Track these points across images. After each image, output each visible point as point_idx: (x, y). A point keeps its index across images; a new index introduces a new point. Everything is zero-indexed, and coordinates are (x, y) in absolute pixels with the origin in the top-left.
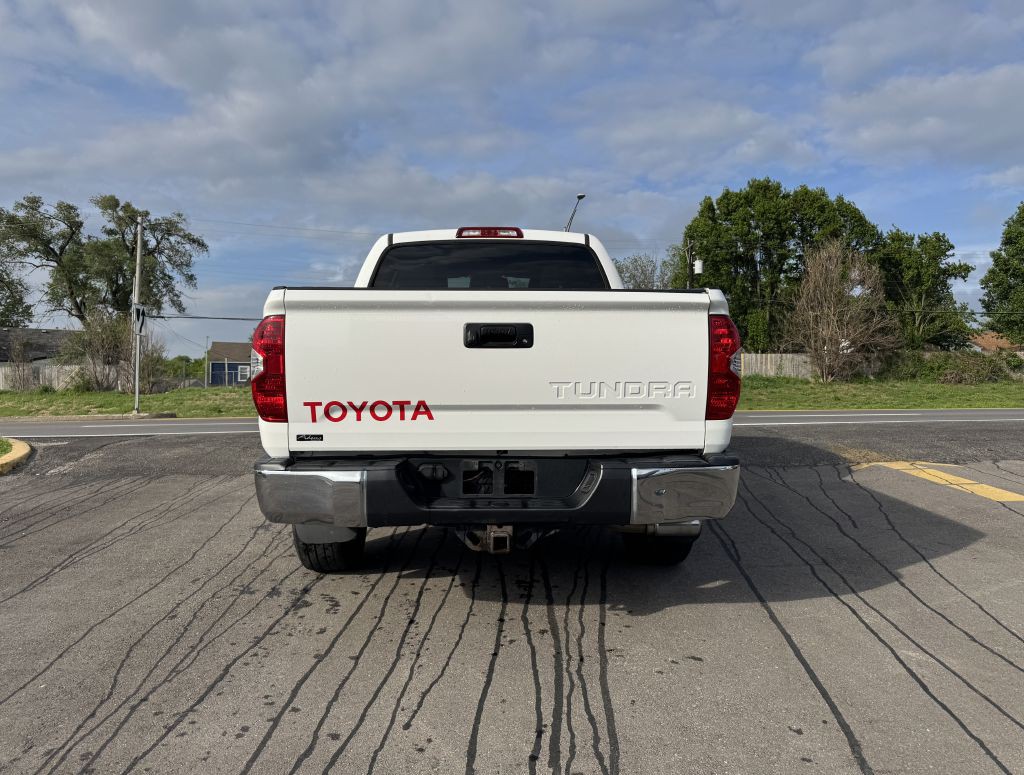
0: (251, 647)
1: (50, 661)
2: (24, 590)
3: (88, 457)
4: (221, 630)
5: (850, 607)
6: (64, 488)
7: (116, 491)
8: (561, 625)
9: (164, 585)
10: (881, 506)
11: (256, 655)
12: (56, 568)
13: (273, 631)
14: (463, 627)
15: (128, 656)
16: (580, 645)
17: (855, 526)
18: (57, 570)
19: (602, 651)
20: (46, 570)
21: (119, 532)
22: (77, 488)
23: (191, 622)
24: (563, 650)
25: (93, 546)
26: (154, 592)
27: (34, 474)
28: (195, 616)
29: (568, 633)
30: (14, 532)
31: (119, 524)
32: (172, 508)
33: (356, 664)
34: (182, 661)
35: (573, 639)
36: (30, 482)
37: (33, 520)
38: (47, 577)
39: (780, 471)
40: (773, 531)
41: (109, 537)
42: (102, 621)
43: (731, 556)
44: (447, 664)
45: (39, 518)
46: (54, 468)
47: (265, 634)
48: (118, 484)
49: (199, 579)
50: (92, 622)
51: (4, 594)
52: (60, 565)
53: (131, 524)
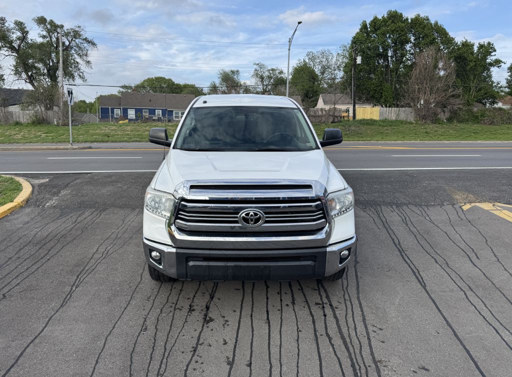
0: (193, 355)
1: (93, 366)
2: (62, 306)
3: (63, 192)
4: (173, 341)
5: (493, 327)
6: (58, 218)
7: (85, 221)
8: (348, 340)
9: (133, 302)
10: (487, 241)
11: (197, 362)
12: (72, 286)
13: (201, 342)
14: (298, 341)
15: (132, 362)
16: (362, 356)
17: (478, 257)
18: (74, 288)
19: (375, 362)
20: (68, 289)
21: (96, 256)
22: (64, 219)
23: (156, 333)
24: (355, 360)
25: (87, 268)
26: (129, 308)
27: (38, 206)
28: (157, 330)
29: (353, 346)
30: (42, 255)
31: (95, 250)
32: (119, 236)
33: (251, 369)
34: (160, 366)
35: (357, 351)
36: (39, 213)
37: (49, 246)
38: (70, 293)
39: (426, 209)
40: (437, 262)
41: (92, 260)
42: (110, 332)
43: (421, 284)
44: (298, 372)
45: (52, 243)
46: (48, 202)
47: (197, 344)
48: (84, 216)
49: (149, 298)
50: (106, 334)
51: (52, 309)
52: (74, 284)
53: (102, 250)
